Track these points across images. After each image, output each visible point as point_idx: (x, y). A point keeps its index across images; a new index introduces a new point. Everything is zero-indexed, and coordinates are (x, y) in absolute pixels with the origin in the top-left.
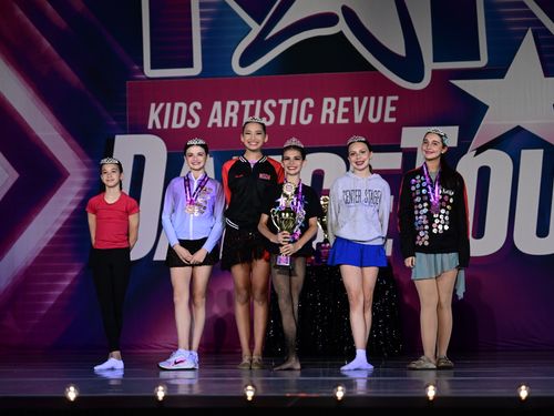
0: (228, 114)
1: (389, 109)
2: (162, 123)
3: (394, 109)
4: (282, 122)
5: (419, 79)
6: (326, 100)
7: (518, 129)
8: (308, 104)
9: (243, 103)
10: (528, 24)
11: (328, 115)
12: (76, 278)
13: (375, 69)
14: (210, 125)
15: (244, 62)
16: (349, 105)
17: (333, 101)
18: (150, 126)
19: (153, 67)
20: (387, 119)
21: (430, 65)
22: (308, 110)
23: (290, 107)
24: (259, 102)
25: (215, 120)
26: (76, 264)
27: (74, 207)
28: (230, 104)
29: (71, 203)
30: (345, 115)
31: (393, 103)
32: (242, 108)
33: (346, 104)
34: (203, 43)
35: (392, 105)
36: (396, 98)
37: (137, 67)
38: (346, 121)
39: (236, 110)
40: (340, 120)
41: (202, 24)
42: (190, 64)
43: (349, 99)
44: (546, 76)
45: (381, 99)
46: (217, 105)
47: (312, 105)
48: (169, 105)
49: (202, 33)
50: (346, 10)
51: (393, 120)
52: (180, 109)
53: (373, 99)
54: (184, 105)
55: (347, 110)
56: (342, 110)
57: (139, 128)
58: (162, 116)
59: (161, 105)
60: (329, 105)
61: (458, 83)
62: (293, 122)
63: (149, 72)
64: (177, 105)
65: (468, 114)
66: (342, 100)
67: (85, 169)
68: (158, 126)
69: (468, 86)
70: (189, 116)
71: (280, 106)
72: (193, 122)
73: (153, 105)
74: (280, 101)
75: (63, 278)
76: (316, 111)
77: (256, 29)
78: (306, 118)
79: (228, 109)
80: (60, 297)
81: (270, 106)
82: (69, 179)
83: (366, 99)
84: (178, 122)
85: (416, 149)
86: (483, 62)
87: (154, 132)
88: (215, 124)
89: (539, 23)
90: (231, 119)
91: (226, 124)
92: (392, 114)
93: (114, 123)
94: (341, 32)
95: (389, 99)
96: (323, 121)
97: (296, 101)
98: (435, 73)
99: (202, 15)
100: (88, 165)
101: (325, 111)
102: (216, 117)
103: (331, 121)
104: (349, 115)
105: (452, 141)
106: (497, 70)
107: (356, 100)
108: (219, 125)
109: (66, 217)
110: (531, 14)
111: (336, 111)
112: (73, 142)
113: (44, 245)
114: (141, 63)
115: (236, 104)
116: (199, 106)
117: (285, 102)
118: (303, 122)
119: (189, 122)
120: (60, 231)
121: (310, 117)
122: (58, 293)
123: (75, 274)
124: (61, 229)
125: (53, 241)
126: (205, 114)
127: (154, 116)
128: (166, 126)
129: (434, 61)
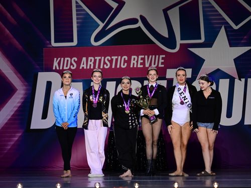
0: (89, 63)
1: (161, 61)
2: (59, 67)
3: (163, 61)
4: (113, 67)
5: (174, 48)
6: (133, 57)
7: (218, 70)
8: (125, 59)
9: (96, 58)
10: (222, 24)
11: (134, 64)
12: (20, 136)
13: (155, 44)
14: (81, 68)
15: (96, 40)
16: (143, 59)
17: (136, 57)
18: (54, 68)
19: (55, 42)
20: (160, 65)
21: (179, 42)
22: (125, 61)
23: (117, 60)
24: (103, 58)
25: (83, 65)
26: (20, 130)
27: (19, 105)
28: (90, 58)
29: (18, 103)
30: (141, 64)
31: (163, 58)
32: (95, 60)
33: (142, 59)
34: (78, 31)
35: (162, 59)
36: (164, 56)
37: (48, 42)
38: (142, 66)
39: (93, 61)
40: (139, 66)
41: (77, 23)
42: (72, 41)
43: (143, 56)
44: (230, 46)
45: (157, 56)
46: (84, 59)
47: (126, 59)
48: (62, 59)
49: (78, 27)
50: (142, 17)
51: (163, 66)
52: (68, 61)
53: (154, 56)
54: (69, 59)
55: (142, 61)
56: (140, 61)
57: (49, 69)
58: (59, 64)
59: (59, 59)
60: (134, 59)
61: (191, 49)
62: (118, 66)
63: (54, 44)
64: (66, 59)
65: (196, 63)
66: (140, 57)
67: (25, 88)
68: (58, 68)
69: (196, 51)
70: (71, 64)
71: (112, 59)
72: (73, 66)
73: (55, 59)
74: (112, 57)
75: (14, 136)
76: (129, 62)
77: (102, 25)
78: (124, 65)
79: (89, 60)
80: (13, 145)
81: (108, 59)
82: (17, 92)
83: (150, 56)
84: (67, 66)
85: (173, 79)
86: (202, 40)
87: (56, 71)
88: (83, 68)
89: (227, 23)
90: (90, 65)
91: (88, 68)
92: (162, 63)
93: (38, 67)
94: (140, 27)
95: (161, 56)
96: (132, 66)
97: (119, 57)
98: (181, 45)
99: (77, 19)
100: (26, 86)
101: (132, 62)
102: (83, 64)
103: (135, 66)
104: (143, 64)
105: (189, 75)
106: (209, 44)
107: (146, 57)
108: (85, 68)
109: (16, 109)
110: (224, 19)
111: (137, 62)
112: (19, 75)
113: (6, 121)
114: (50, 40)
115: (93, 58)
116: (76, 59)
117: (114, 58)
118: (122, 66)
119: (72, 66)
120: (13, 115)
121: (126, 64)
122: (12, 143)
123: (20, 134)
124: (14, 114)
125: (10, 120)
126: (78, 63)
127: (56, 64)
128: (61, 68)
129: (181, 40)
